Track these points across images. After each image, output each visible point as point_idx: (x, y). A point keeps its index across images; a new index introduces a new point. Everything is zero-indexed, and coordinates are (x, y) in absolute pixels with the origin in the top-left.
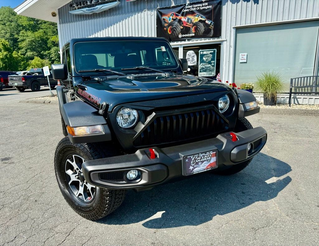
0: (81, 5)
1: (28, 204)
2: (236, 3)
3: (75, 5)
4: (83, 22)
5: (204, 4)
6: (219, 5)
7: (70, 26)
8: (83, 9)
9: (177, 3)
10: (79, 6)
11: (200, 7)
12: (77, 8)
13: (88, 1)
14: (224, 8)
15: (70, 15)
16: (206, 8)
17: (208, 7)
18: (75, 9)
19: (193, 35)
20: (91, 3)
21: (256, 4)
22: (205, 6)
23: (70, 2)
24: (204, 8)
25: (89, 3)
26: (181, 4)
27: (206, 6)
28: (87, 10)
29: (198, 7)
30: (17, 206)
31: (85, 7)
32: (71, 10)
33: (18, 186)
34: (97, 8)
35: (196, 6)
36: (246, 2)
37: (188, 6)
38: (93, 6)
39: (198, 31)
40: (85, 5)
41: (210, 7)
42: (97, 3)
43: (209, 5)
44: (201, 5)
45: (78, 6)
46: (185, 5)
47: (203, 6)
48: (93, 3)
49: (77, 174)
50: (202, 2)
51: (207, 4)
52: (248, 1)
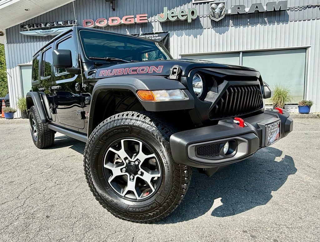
0: (34, 27)
1: (38, 223)
2: (180, 36)
3: (27, 26)
4: (35, 43)
5: (154, 36)
6: (167, 37)
7: (19, 46)
8: (36, 31)
9: (132, 32)
10: (32, 28)
11: (152, 37)
12: (29, 30)
13: (42, 24)
14: (171, 40)
15: (20, 36)
16: (157, 38)
17: (158, 38)
18: (27, 30)
19: (147, 59)
20: (46, 26)
21: (195, 38)
22: (155, 37)
23: (21, 24)
24: (155, 38)
25: (43, 26)
26: (135, 34)
27: (157, 37)
28: (41, 32)
29: (150, 37)
30: (20, 229)
31: (39, 29)
32: (21, 31)
33: (6, 204)
34: (52, 31)
35: (149, 36)
36: (188, 36)
37: (141, 35)
38: (48, 28)
39: (151, 57)
40: (39, 27)
41: (160, 38)
42: (52, 27)
43: (158, 36)
44: (152, 36)
45: (30, 27)
46: (139, 34)
47: (154, 37)
48: (47, 26)
49: (125, 166)
50: (153, 34)
51: (157, 35)
52: (189, 36)
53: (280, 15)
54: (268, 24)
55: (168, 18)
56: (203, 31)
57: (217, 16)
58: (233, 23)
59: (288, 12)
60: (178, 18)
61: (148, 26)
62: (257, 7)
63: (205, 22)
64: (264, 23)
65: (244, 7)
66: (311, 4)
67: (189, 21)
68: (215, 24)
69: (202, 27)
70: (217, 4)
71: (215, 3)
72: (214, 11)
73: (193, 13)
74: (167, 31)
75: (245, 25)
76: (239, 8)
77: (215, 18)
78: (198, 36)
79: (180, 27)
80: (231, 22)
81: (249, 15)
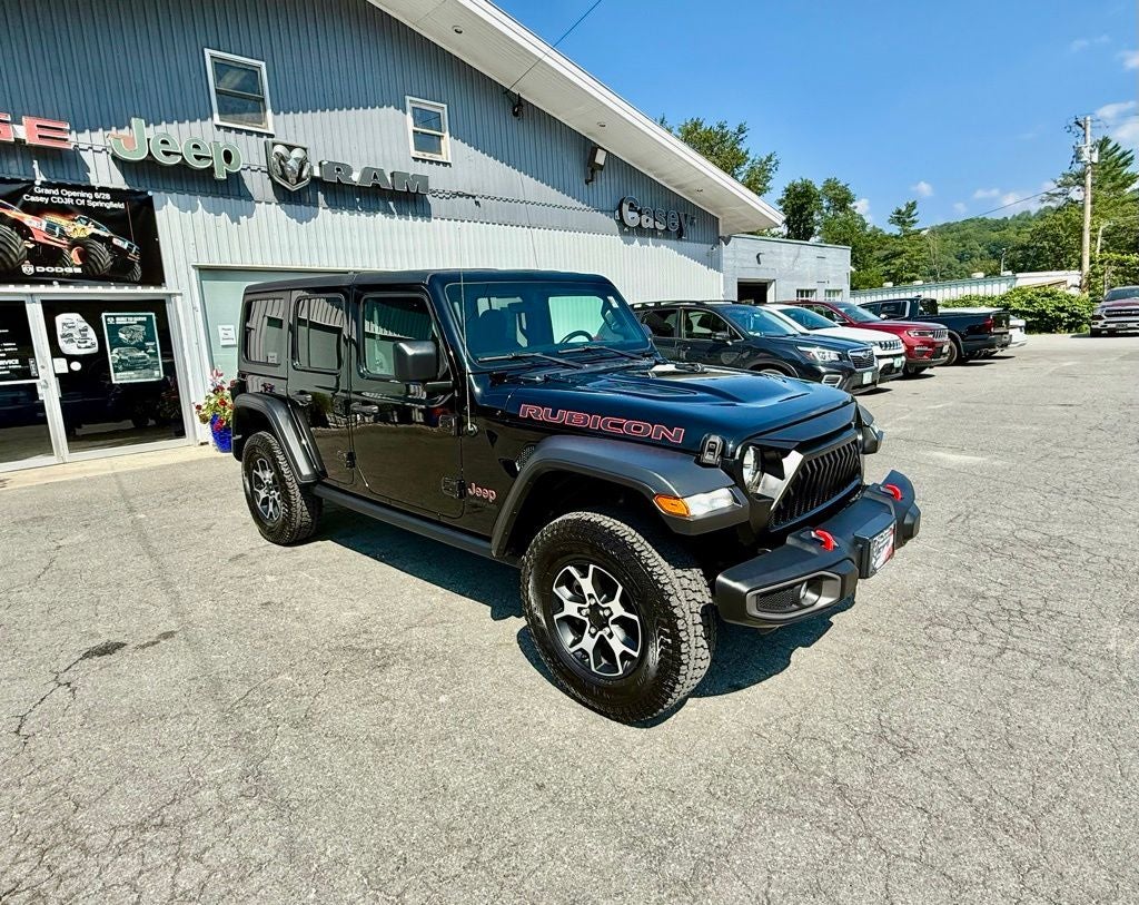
5: (97, 196)
6: (145, 207)
11: (86, 198)
16: (108, 208)
17: (112, 205)
19: (79, 270)
21: (235, 223)
22: (103, 201)
24: (101, 205)
26: (15, 177)
27: (107, 201)
29: (82, 198)
35: (74, 194)
36: (212, 214)
37: (41, 186)
39: (92, 264)
41: (121, 206)
43: (113, 201)
44: (90, 196)
46: (33, 182)
47: (95, 200)
50: (91, 189)
51: (108, 196)
52: (218, 214)
53: (415, 201)
54: (397, 218)
55: (150, 153)
56: (253, 209)
57: (293, 179)
58: (326, 199)
59: (429, 197)
60: (183, 158)
61: (68, 161)
62: (375, 176)
63: (258, 184)
64: (388, 212)
65: (350, 171)
66: (461, 190)
67: (220, 175)
68: (285, 196)
69: (250, 197)
70: (290, 148)
71: (285, 145)
72: (282, 163)
73: (228, 156)
74: (143, 189)
75: (352, 208)
76: (338, 170)
77: (287, 180)
78: (243, 219)
79: (185, 186)
80: (321, 196)
81: (359, 190)
